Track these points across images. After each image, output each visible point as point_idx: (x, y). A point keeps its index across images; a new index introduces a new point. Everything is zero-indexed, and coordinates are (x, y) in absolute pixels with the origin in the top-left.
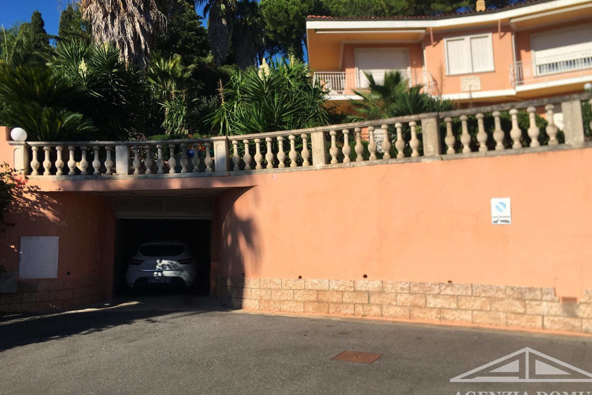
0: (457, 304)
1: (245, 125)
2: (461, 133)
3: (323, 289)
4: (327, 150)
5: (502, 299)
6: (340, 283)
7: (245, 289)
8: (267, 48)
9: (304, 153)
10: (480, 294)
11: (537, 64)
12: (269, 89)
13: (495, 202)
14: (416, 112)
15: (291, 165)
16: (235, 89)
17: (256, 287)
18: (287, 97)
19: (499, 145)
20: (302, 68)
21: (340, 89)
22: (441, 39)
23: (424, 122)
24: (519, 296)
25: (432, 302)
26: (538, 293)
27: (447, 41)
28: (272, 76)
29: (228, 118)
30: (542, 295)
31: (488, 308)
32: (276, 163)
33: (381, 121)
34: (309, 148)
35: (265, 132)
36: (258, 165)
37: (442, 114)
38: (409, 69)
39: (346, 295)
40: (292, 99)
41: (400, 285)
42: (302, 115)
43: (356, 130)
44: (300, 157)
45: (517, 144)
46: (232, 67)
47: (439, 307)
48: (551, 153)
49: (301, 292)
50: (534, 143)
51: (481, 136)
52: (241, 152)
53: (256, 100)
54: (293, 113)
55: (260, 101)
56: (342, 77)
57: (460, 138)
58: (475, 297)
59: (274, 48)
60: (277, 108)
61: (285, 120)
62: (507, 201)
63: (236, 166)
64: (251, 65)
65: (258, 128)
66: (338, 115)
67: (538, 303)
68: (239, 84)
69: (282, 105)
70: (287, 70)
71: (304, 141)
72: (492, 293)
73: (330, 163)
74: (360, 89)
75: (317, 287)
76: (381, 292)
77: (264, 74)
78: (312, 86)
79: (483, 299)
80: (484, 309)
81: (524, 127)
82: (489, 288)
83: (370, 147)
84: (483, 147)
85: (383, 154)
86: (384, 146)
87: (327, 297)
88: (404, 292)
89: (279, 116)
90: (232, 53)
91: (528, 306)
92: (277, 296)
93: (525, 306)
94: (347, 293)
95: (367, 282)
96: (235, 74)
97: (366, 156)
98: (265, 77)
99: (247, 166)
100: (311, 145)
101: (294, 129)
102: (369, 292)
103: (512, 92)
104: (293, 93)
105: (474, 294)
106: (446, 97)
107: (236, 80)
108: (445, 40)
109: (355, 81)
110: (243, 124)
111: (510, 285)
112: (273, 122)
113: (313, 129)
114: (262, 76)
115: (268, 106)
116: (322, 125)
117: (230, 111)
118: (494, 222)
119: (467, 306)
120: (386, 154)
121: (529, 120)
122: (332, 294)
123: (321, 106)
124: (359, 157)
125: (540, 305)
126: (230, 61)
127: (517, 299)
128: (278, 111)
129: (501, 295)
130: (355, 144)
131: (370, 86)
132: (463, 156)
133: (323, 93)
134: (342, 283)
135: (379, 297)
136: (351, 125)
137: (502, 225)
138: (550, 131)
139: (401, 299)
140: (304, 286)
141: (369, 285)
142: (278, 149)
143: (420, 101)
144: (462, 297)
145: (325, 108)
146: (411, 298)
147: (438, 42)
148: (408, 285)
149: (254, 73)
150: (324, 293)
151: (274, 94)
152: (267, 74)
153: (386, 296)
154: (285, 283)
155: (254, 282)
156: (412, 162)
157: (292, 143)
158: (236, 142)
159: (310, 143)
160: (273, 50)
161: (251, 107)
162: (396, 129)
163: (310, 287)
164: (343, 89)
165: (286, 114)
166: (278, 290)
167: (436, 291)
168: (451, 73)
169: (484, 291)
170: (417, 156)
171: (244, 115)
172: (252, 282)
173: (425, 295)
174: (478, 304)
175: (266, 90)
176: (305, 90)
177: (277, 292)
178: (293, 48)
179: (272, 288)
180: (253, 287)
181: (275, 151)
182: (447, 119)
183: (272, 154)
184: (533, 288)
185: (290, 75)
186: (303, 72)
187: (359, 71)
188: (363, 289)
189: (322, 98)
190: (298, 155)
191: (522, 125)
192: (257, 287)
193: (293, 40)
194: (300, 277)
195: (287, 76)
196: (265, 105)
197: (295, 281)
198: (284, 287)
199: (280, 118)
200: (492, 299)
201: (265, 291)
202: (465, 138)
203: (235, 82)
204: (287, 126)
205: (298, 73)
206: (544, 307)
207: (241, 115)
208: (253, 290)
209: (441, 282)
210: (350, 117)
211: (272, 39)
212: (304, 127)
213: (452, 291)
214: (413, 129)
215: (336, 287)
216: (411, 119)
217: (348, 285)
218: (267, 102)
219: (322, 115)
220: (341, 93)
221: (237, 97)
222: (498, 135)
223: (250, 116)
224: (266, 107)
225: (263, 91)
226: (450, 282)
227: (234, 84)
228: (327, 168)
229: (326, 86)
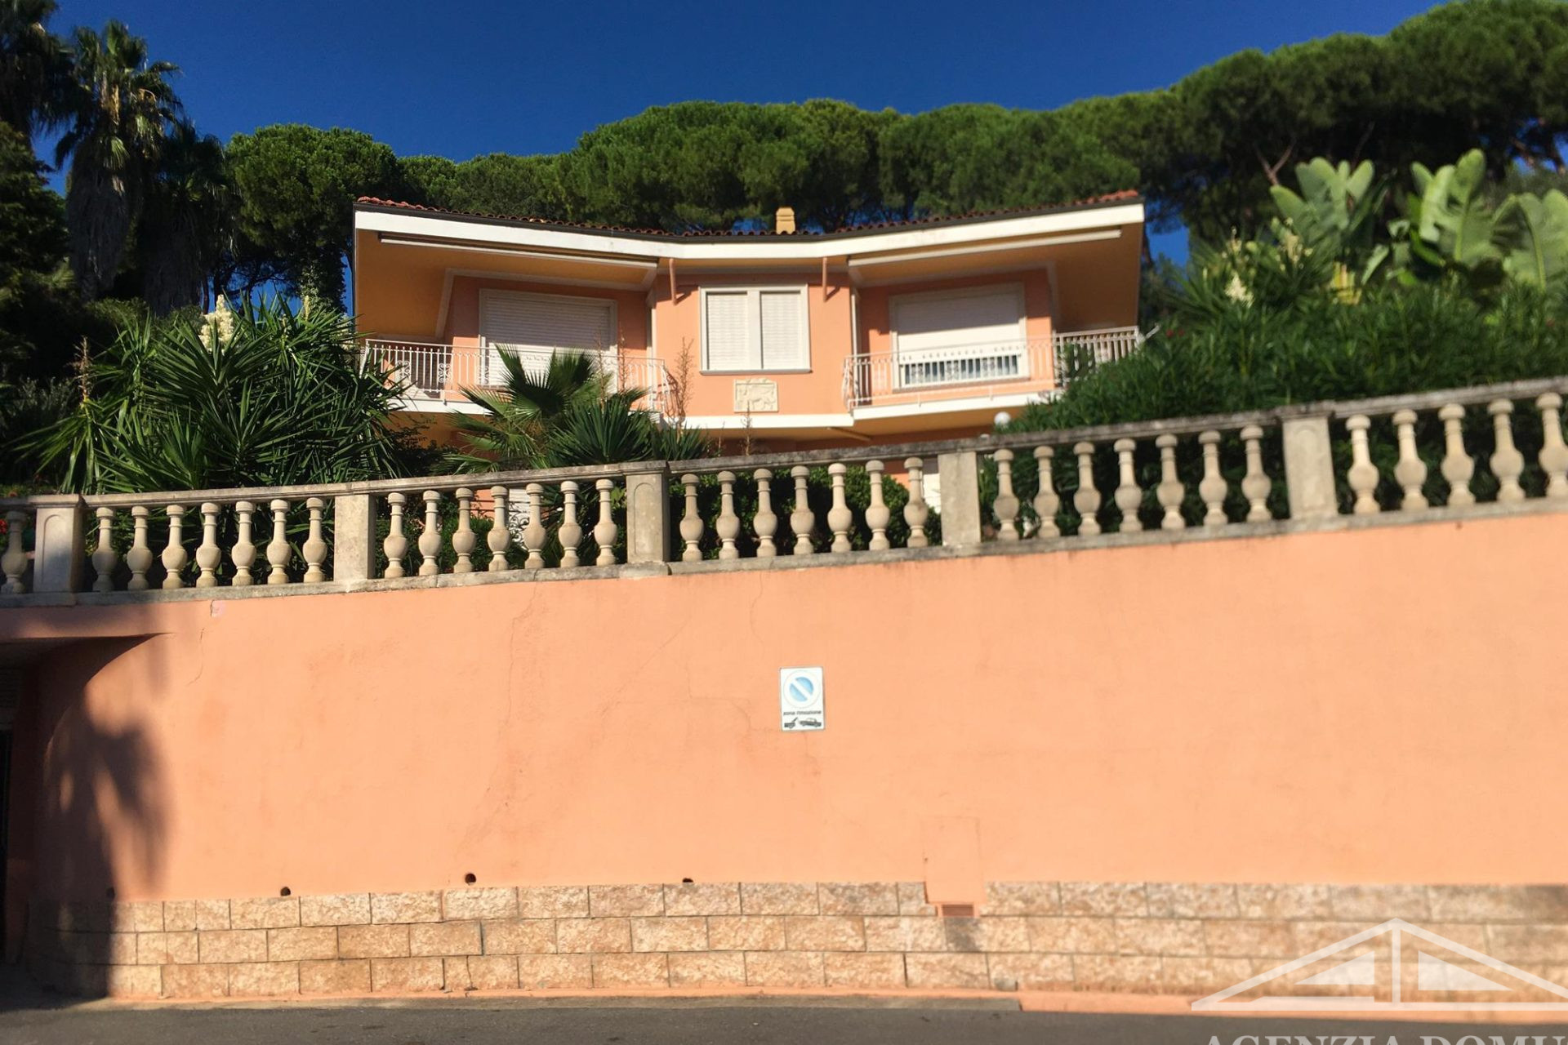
0: (708, 938)
1: (143, 466)
2: (718, 511)
3: (353, 920)
4: (377, 540)
5: (812, 918)
6: (400, 900)
7: (115, 938)
8: (242, 263)
9: (312, 548)
10: (761, 909)
11: (902, 362)
12: (228, 376)
13: (788, 676)
14: (616, 459)
15: (271, 579)
16: (130, 365)
17: (152, 928)
18: (280, 398)
19: (803, 544)
20: (334, 328)
21: (434, 388)
22: (695, 288)
23: (632, 481)
24: (849, 908)
25: (648, 938)
26: (889, 896)
27: (708, 294)
28: (242, 340)
29: (97, 445)
30: (899, 903)
31: (782, 945)
32: (224, 573)
33: (526, 474)
34: (327, 534)
35: (201, 487)
36: (172, 576)
37: (676, 466)
38: (613, 350)
39: (419, 933)
40: (291, 404)
41: (565, 898)
42: (314, 449)
43: (459, 493)
44: (299, 558)
45: (840, 543)
46: (130, 305)
47: (665, 949)
48: (912, 564)
49: (290, 935)
50: (878, 540)
51: (764, 522)
52: (122, 541)
53: (186, 402)
54: (292, 441)
55: (196, 406)
56: (441, 356)
57: (714, 524)
58: (749, 915)
59: (262, 266)
60: (244, 427)
61: (264, 460)
62: (815, 674)
63: (102, 578)
64: (187, 303)
65: (182, 476)
66: (420, 450)
67: (891, 921)
68: (140, 353)
69: (262, 419)
70: (290, 328)
71: (315, 515)
72: (789, 904)
73: (382, 576)
74: (486, 388)
75: (336, 916)
76: (516, 918)
77: (218, 335)
78: (357, 375)
79: (769, 921)
80: (771, 947)
81: (857, 505)
82: (779, 890)
83: (492, 538)
84: (766, 546)
85: (526, 555)
86: (531, 535)
87: (365, 944)
88: (575, 915)
89: (247, 449)
90: (133, 267)
91: (869, 932)
92: (216, 950)
93: (863, 932)
94: (423, 928)
95: (477, 894)
96: (134, 329)
97: (480, 559)
98: (219, 345)
99: (138, 579)
100: (333, 527)
101: (288, 484)
102: (483, 922)
103: (845, 420)
104: (295, 390)
105: (747, 911)
106: (692, 422)
107: (135, 343)
108: (703, 291)
109: (476, 368)
110: (136, 463)
111: (827, 881)
112: (230, 463)
113: (343, 487)
114: (211, 342)
115: (219, 421)
116: (372, 478)
117: (105, 425)
118: (786, 725)
119: (732, 942)
120: (534, 556)
121: (869, 490)
122: (381, 933)
123: (376, 425)
124: (463, 561)
125: (895, 927)
126: (122, 290)
127: (845, 915)
128: (247, 436)
129: (807, 908)
130: (455, 528)
131: (512, 385)
132: (721, 567)
133: (385, 392)
134: (407, 901)
135: (510, 934)
136: (447, 480)
137: (803, 732)
138: (912, 515)
139: (568, 933)
140: (297, 916)
141: (482, 902)
142: (237, 534)
143: (628, 431)
144: (718, 919)
145: (386, 433)
146: (595, 929)
147: (687, 294)
148: (582, 896)
149: (189, 331)
150: (355, 933)
151: (241, 390)
152: (227, 336)
153: (528, 930)
154: (241, 910)
155: (145, 913)
156: (597, 578)
157: (279, 520)
158: (109, 512)
159: (330, 522)
160: (257, 272)
161: (166, 421)
162: (562, 495)
163: (315, 918)
164: (441, 386)
165: (270, 443)
166: (219, 932)
167: (656, 908)
168: (712, 369)
169: (770, 901)
170: (609, 564)
171: (144, 438)
172: (139, 914)
173: (627, 920)
174: (756, 935)
175: (217, 379)
176: (334, 380)
177: (218, 938)
178: (317, 271)
179: (201, 927)
180: (141, 928)
181: (226, 538)
182: (688, 478)
183: (216, 549)
184: (877, 884)
185: (295, 341)
186: (333, 337)
187: (487, 345)
188: (467, 915)
189: (382, 406)
190: (293, 553)
191: (854, 500)
192: (156, 929)
193: (316, 252)
194: (286, 892)
195: (286, 344)
196: (209, 418)
197: (270, 905)
198: (238, 923)
199: (251, 451)
200: (787, 919)
201: (180, 940)
202: (727, 524)
203: (128, 347)
204: (268, 474)
205: (319, 337)
206: (906, 932)
207: (134, 437)
208: (142, 937)
209: (667, 883)
210: (451, 458)
211: (259, 242)
212: (317, 481)
213: (694, 904)
214: (604, 497)
215: (390, 915)
216: (602, 474)
217: (423, 905)
218: (218, 409)
219: (378, 450)
220: (438, 395)
221: (129, 388)
222: (801, 520)
223: (161, 443)
224: (213, 422)
225: (208, 380)
226: (687, 881)
227: (127, 353)
228: (372, 587)
229: (395, 377)
